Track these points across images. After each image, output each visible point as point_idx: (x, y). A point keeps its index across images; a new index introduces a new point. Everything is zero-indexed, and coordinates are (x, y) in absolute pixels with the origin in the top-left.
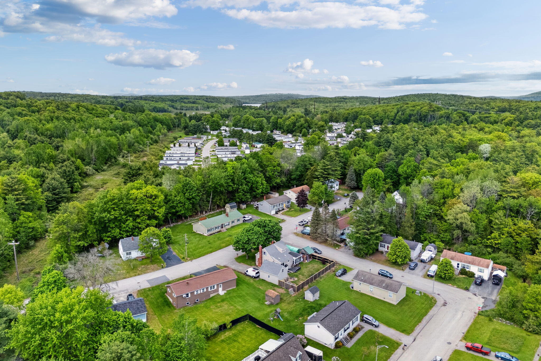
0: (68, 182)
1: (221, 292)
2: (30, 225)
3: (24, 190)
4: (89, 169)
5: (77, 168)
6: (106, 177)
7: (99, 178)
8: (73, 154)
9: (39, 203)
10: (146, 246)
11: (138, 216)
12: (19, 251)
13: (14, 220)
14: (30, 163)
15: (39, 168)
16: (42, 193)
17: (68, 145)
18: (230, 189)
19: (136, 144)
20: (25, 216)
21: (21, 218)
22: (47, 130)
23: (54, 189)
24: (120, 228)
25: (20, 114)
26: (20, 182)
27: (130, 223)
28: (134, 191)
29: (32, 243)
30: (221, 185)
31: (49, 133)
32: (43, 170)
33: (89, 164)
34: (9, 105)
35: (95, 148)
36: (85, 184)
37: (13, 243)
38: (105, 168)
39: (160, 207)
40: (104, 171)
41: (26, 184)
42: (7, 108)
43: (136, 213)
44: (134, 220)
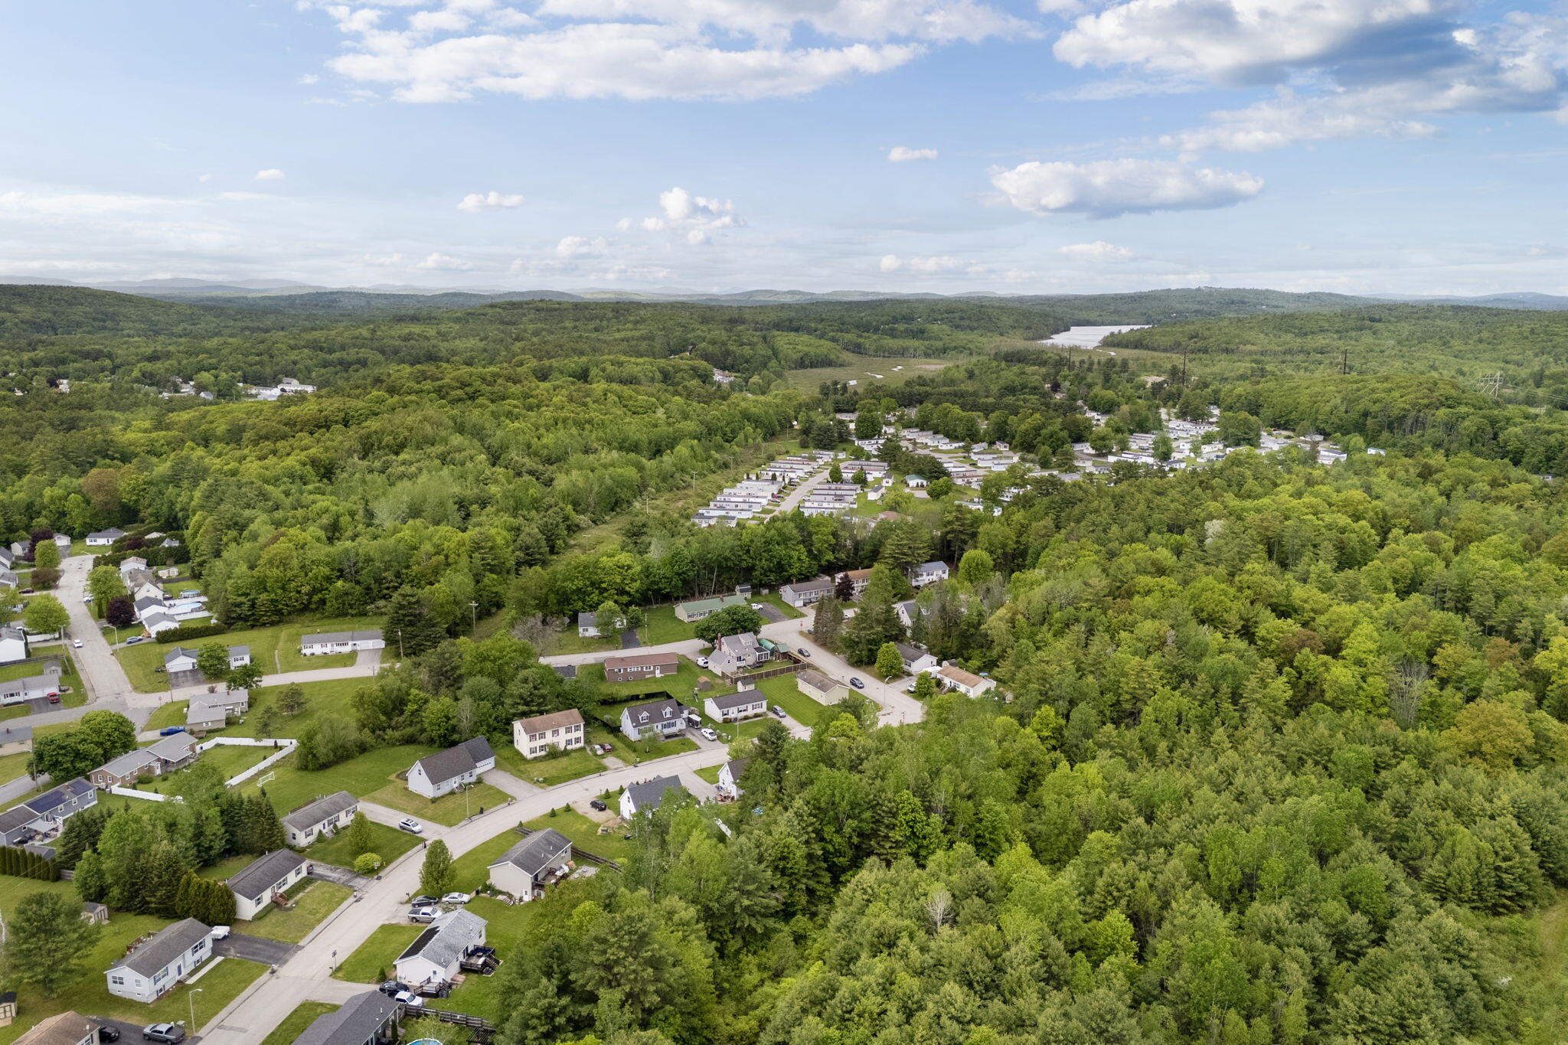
0: (548, 539)
1: (658, 674)
2: (494, 589)
3: (491, 548)
4: (583, 519)
5: (566, 519)
6: (604, 534)
7: (595, 532)
8: (566, 497)
9: (508, 565)
10: (605, 624)
11: (606, 590)
12: (480, 618)
13: (478, 582)
14: (506, 510)
15: (515, 517)
16: (513, 552)
17: (562, 482)
18: (744, 564)
19: (677, 475)
20: (490, 578)
21: (486, 580)
22: (545, 447)
23: (528, 548)
24: (584, 601)
25: (509, 415)
26: (488, 538)
27: (595, 597)
28: (605, 558)
29: (494, 610)
30: (726, 559)
31: (546, 451)
32: (521, 520)
33: (583, 512)
34: (494, 397)
35: (596, 489)
36: (572, 542)
37: (474, 604)
38: (607, 518)
39: (633, 580)
40: (605, 522)
41: (494, 541)
42: (493, 401)
43: (604, 585)
44: (601, 593)
